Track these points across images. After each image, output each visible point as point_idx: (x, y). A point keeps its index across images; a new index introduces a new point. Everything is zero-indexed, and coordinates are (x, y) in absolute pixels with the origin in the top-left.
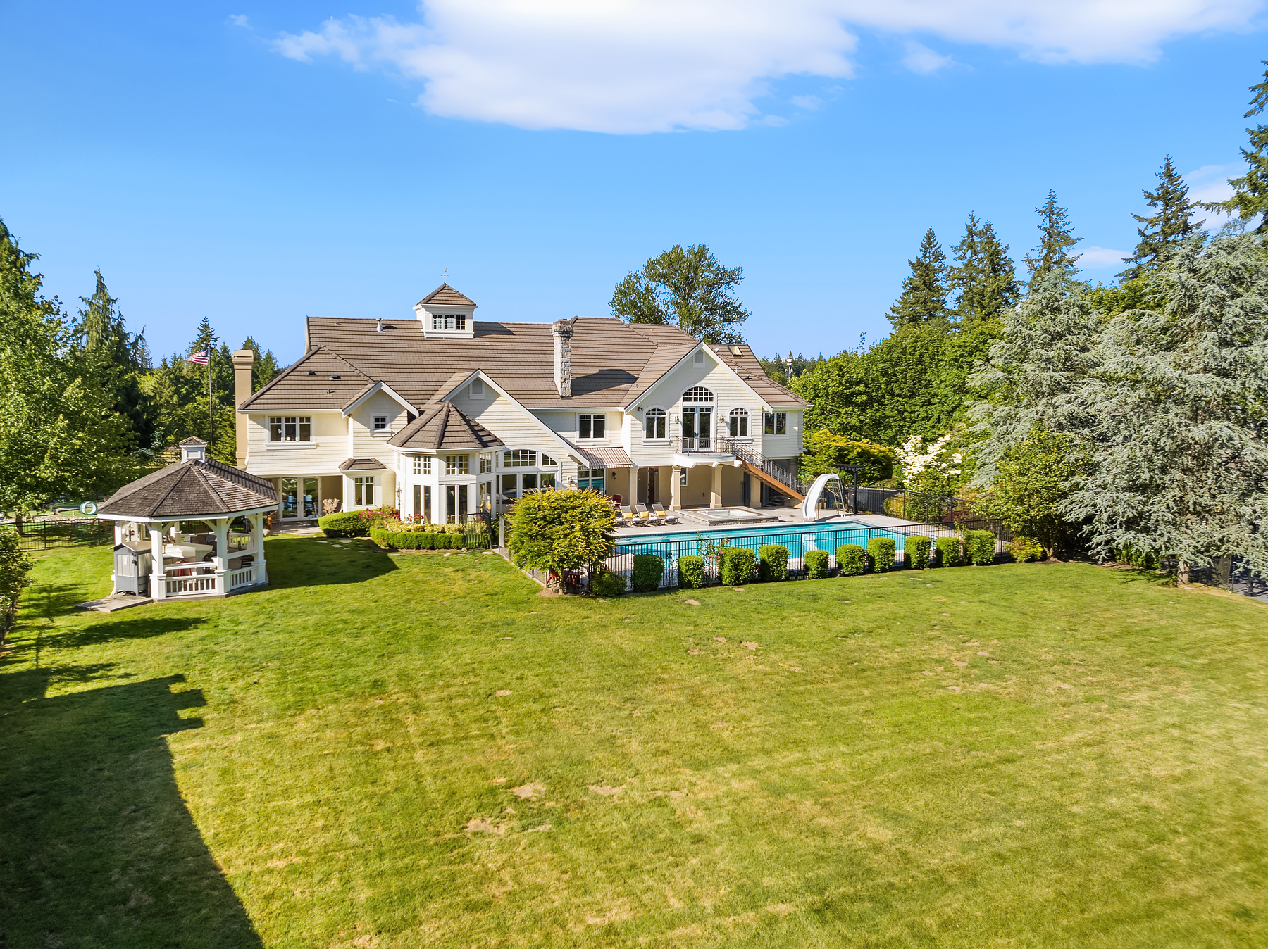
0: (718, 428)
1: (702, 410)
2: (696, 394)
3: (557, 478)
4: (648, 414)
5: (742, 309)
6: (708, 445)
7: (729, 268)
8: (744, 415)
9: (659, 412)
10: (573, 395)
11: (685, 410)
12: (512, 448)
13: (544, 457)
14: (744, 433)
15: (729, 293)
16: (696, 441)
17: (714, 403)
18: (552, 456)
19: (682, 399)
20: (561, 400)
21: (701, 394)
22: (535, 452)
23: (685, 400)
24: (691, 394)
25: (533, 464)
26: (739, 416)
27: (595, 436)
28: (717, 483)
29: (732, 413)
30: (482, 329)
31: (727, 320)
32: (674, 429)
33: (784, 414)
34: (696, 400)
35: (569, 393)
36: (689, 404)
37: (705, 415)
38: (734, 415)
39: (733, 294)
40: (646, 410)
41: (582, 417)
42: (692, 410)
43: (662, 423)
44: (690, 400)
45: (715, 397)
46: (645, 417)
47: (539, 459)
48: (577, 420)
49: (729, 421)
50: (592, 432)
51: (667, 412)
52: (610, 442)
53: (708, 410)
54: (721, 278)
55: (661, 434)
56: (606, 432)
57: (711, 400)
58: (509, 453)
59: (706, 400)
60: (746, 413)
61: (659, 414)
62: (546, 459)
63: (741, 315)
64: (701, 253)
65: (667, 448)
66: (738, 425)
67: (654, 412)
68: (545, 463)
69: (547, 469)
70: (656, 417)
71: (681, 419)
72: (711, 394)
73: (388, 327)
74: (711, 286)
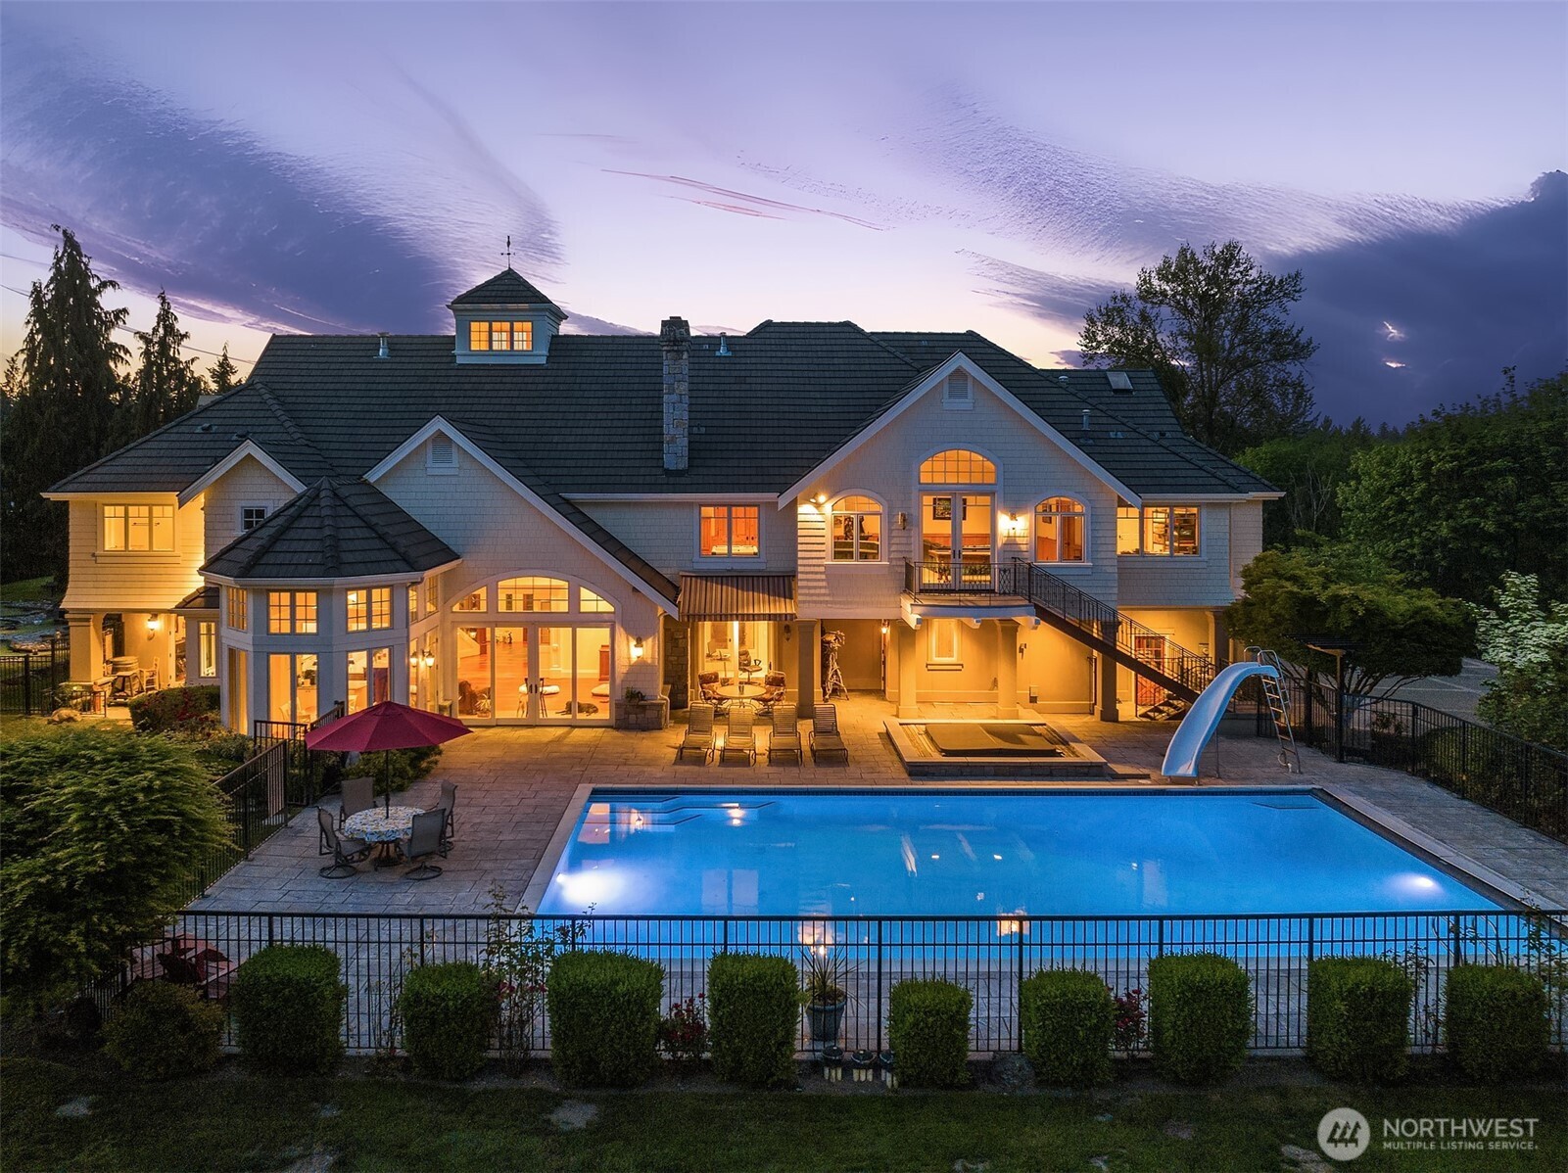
1: (968, 499)
4: (837, 508)
7: (1277, 275)
10: (692, 467)
15: (1281, 316)
16: (957, 567)
17: (997, 485)
20: (662, 478)
21: (963, 467)
26: (1058, 515)
29: (1039, 509)
30: (561, 347)
31: (1280, 358)
32: (900, 540)
35: (683, 464)
38: (1046, 513)
39: (1288, 316)
40: (835, 499)
42: (946, 500)
45: (998, 472)
46: (829, 515)
48: (697, 518)
52: (767, 563)
54: (1265, 293)
56: (762, 543)
63: (1300, 349)
64: (1229, 257)
65: (882, 582)
70: (856, 515)
74: (1246, 306)
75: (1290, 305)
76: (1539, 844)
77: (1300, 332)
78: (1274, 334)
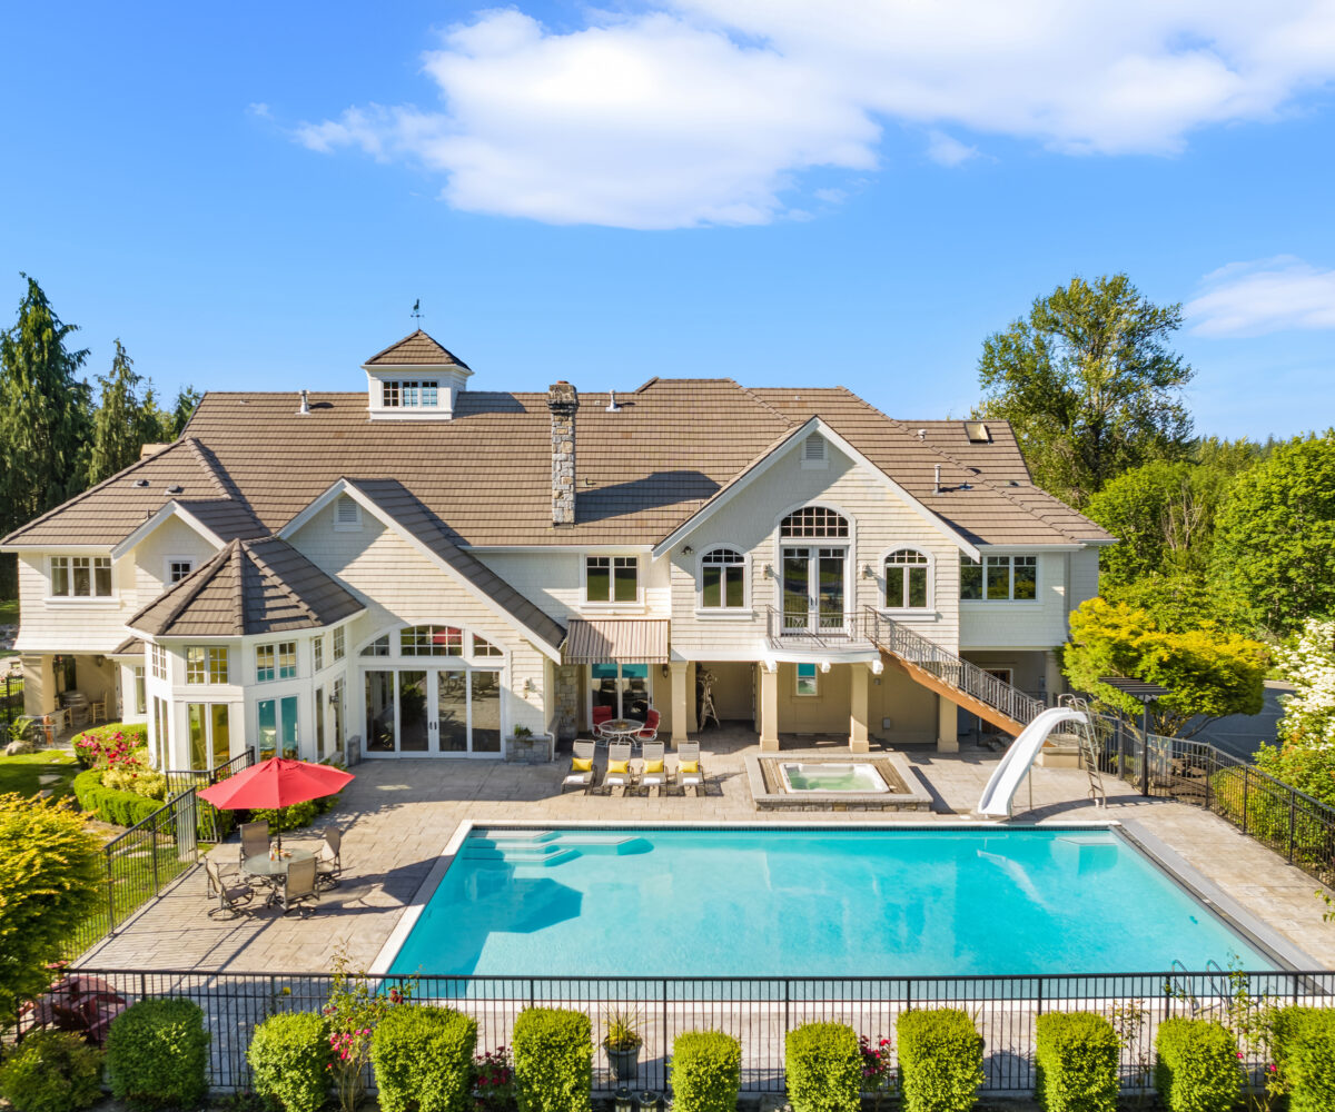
0: (861, 592)
1: (824, 552)
2: (809, 522)
3: (504, 681)
4: (706, 559)
5: (1182, 366)
6: (838, 622)
7: (1160, 305)
8: (917, 565)
9: (730, 556)
10: (578, 519)
11: (788, 552)
12: (414, 623)
13: (478, 640)
14: (918, 598)
15: (1163, 344)
16: (813, 614)
17: (850, 540)
18: (492, 640)
19: (777, 531)
20: (551, 531)
21: (820, 522)
22: (459, 631)
23: (785, 532)
24: (798, 522)
25: (455, 652)
26: (906, 567)
27: (619, 597)
28: (860, 701)
29: (889, 560)
30: (466, 403)
31: (1161, 383)
32: (763, 590)
33: (1031, 560)
34: (809, 533)
35: (570, 517)
36: (792, 541)
37: (832, 565)
38: (896, 565)
39: (1169, 344)
40: (704, 552)
41: (591, 561)
42: (804, 552)
43: (736, 576)
44: (798, 533)
45: (851, 527)
46: (699, 566)
47: (468, 646)
48: (583, 568)
49: (881, 573)
50: (612, 591)
51: (747, 556)
52: (648, 609)
53: (840, 552)
54: (1149, 322)
55: (735, 598)
56: (641, 590)
57: (844, 533)
58: (411, 630)
59: (832, 533)
60: (923, 560)
61: (729, 560)
62: (481, 647)
63: (1179, 374)
64: (1117, 288)
65: (747, 627)
66: (905, 583)
67: (718, 555)
68: (479, 652)
69: (485, 663)
70: (723, 565)
71: (777, 568)
72: (843, 522)
73: (321, 404)
74: (1132, 334)
75: (1171, 333)
76: (1298, 883)
77: (1179, 359)
78: (1158, 360)
